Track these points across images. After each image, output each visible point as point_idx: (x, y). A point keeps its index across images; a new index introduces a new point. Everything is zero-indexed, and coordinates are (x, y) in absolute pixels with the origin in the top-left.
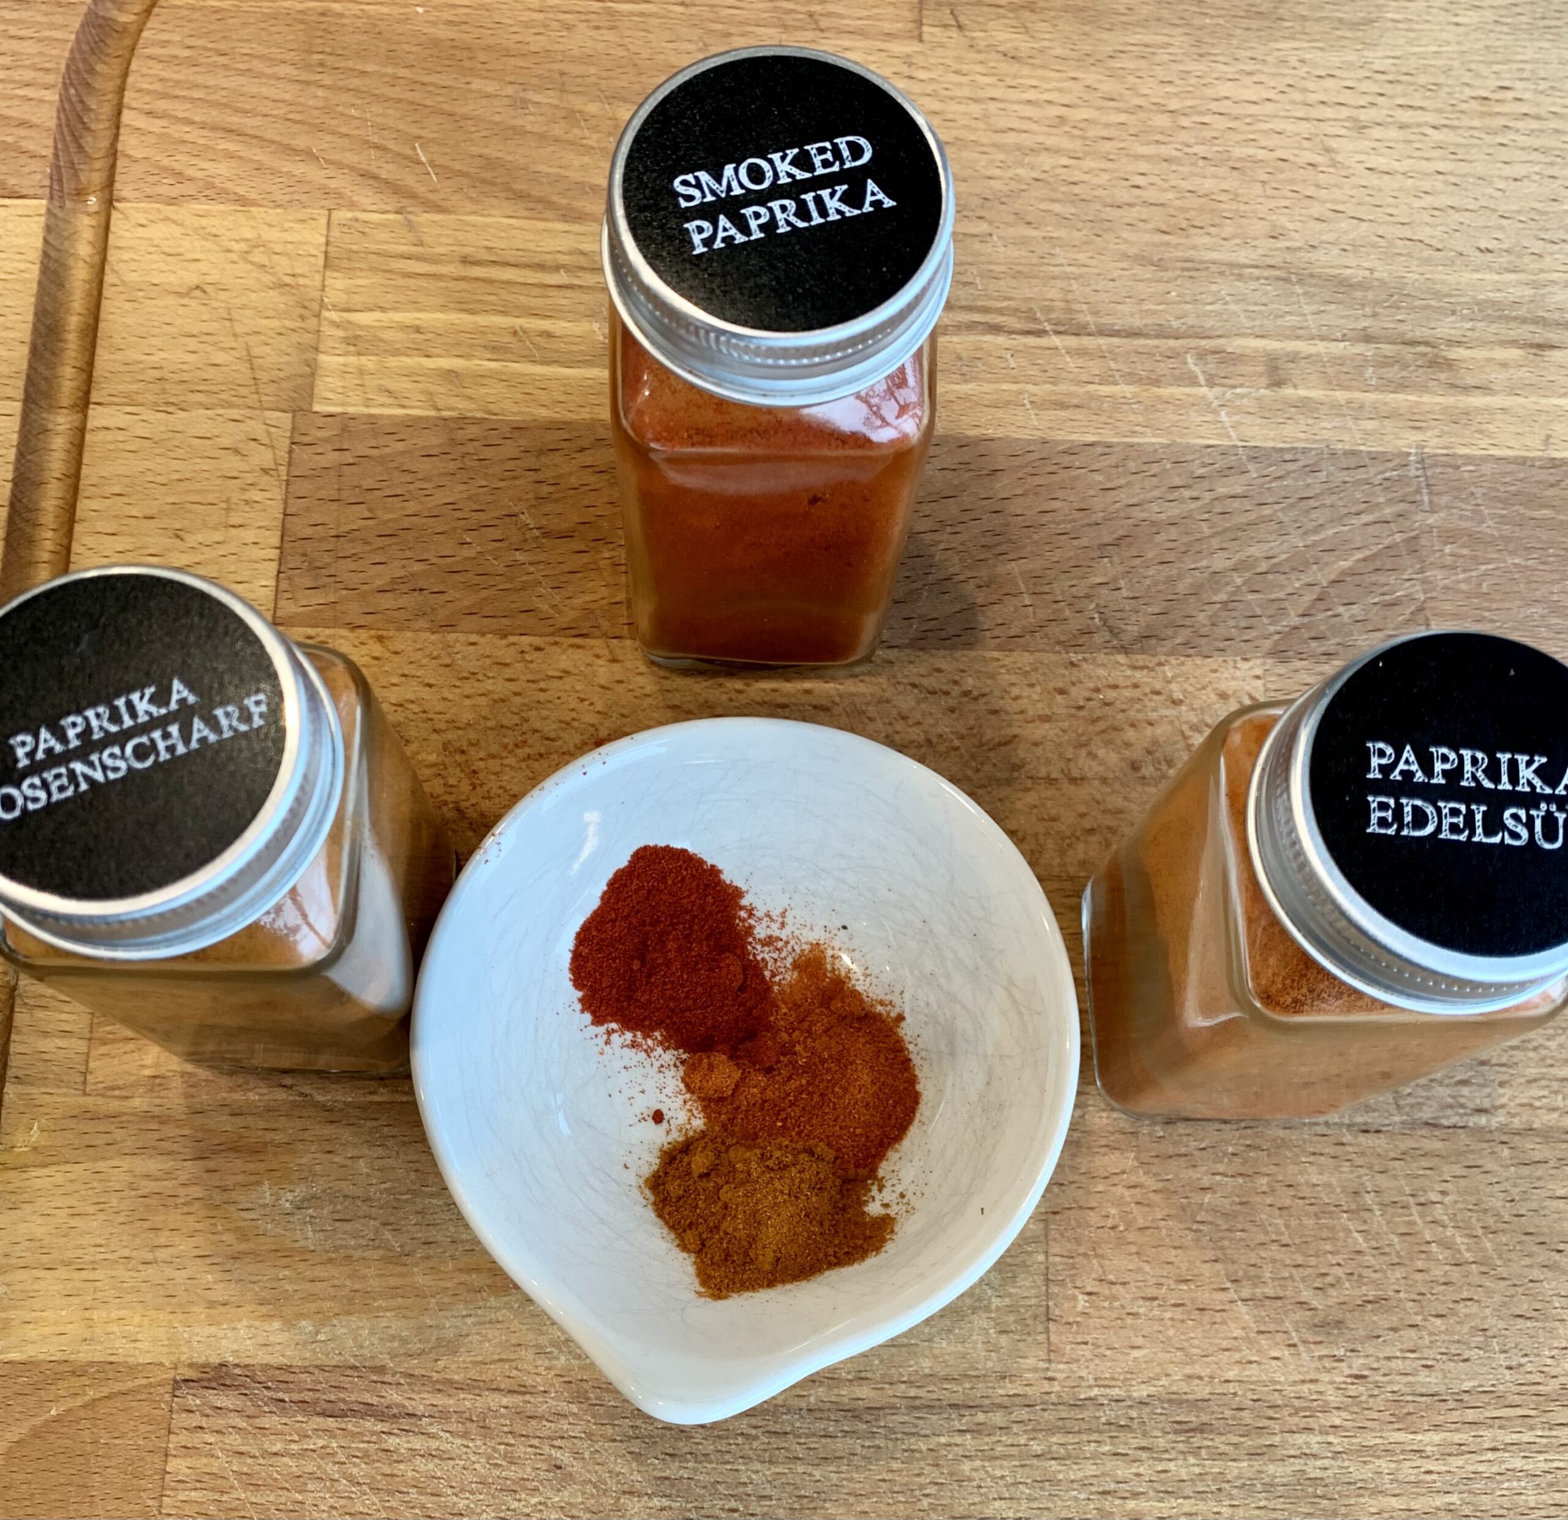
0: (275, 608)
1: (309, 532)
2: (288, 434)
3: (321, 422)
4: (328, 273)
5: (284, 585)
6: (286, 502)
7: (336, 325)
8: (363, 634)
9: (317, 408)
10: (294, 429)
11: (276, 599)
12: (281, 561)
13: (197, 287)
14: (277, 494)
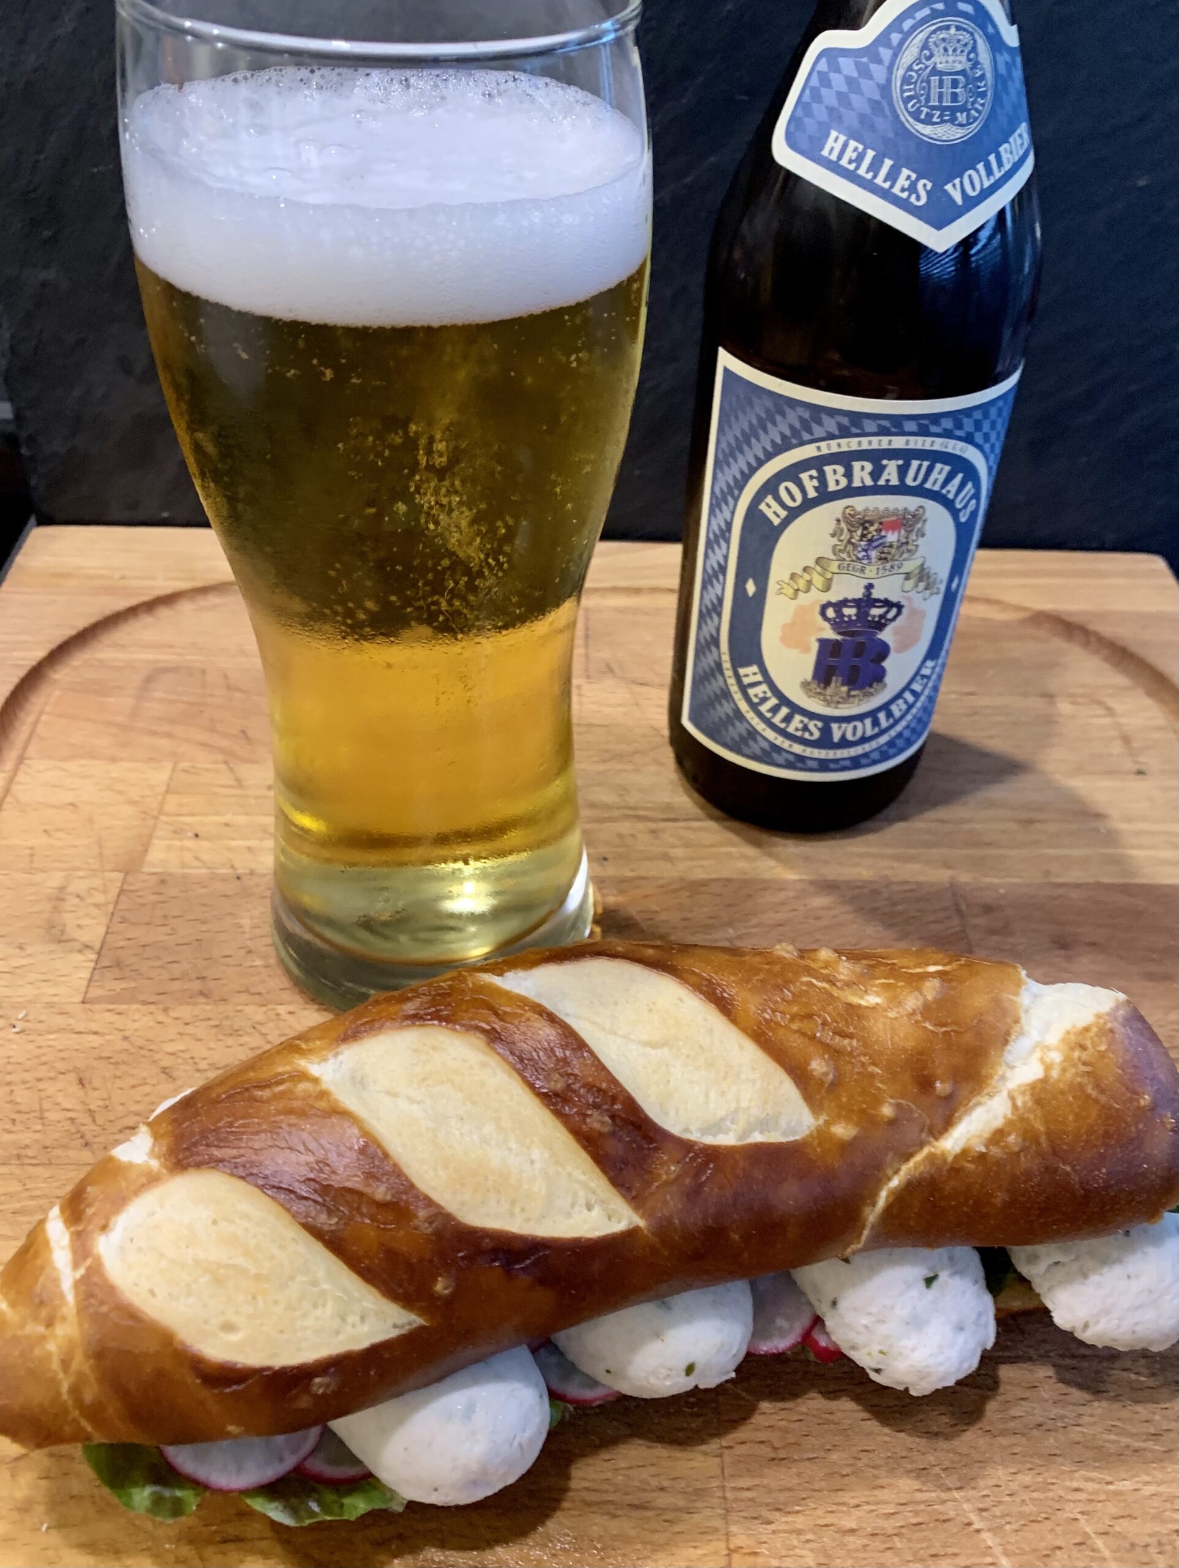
0: (86, 993)
1: (122, 944)
2: (119, 884)
3: (146, 877)
4: (169, 797)
5: (96, 977)
6: (108, 927)
7: (167, 823)
8: (152, 1008)
9: (146, 869)
10: (123, 882)
11: (88, 986)
12: (97, 962)
13: (72, 804)
14: (105, 920)
